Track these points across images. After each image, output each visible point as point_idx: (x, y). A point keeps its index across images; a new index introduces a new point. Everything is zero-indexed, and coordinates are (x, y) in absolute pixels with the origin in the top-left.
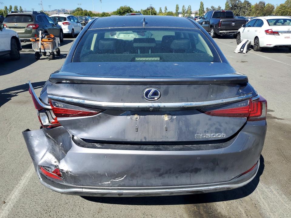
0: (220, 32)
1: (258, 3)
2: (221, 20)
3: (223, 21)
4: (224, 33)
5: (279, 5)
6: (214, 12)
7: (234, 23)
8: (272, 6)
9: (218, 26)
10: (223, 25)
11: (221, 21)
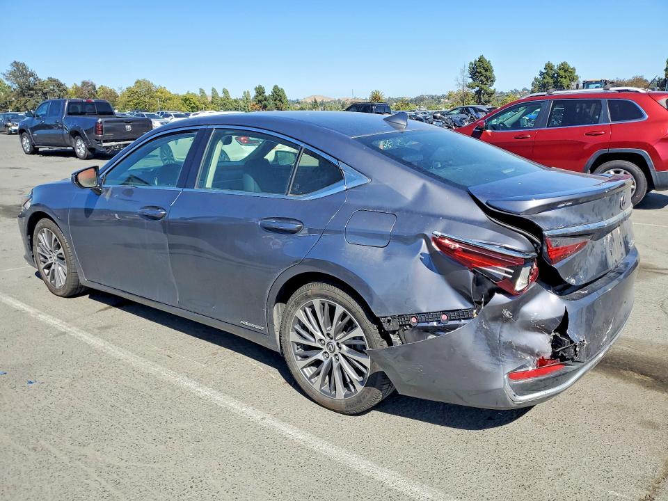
0: (105, 144)
1: (79, 84)
2: (100, 120)
3: (106, 122)
4: (114, 146)
5: (124, 89)
6: (69, 103)
7: (129, 127)
8: (111, 90)
9: (96, 133)
10: (108, 130)
11: (101, 123)
